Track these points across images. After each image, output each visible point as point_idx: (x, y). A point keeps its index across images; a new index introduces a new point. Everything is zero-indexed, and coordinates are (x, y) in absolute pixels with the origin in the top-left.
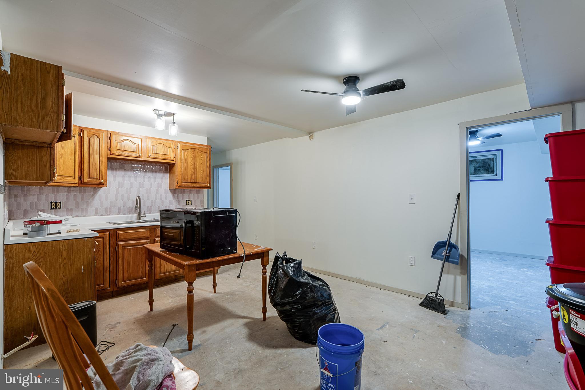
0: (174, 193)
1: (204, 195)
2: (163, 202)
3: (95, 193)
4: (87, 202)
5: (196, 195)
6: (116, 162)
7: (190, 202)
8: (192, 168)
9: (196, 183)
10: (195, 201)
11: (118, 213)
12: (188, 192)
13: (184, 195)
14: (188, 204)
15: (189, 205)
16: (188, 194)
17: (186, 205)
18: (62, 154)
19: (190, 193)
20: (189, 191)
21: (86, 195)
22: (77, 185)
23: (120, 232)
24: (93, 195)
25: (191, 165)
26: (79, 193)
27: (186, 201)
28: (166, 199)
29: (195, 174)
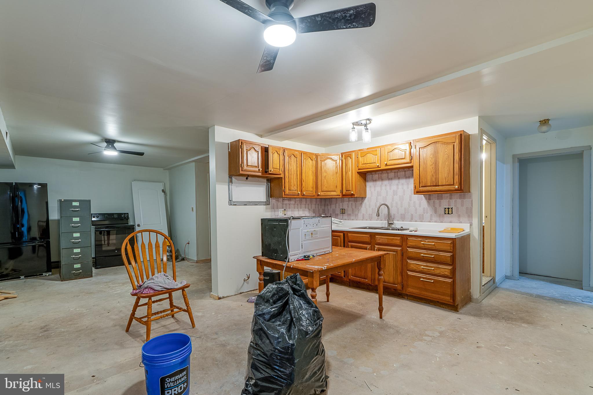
0: (429, 199)
1: (472, 201)
2: (416, 210)
3: (362, 202)
4: (358, 209)
5: (459, 201)
6: (376, 174)
7: (450, 210)
8: (433, 168)
9: (439, 185)
10: (457, 209)
11: (377, 219)
12: (447, 197)
13: (442, 201)
14: (447, 212)
15: (448, 214)
16: (448, 200)
17: (445, 214)
18: (325, 176)
19: (451, 198)
20: (449, 196)
21: (358, 203)
22: (341, 197)
23: (349, 234)
24: (361, 204)
25: (431, 164)
26: (354, 202)
27: (445, 208)
28: (420, 206)
29: (436, 175)
